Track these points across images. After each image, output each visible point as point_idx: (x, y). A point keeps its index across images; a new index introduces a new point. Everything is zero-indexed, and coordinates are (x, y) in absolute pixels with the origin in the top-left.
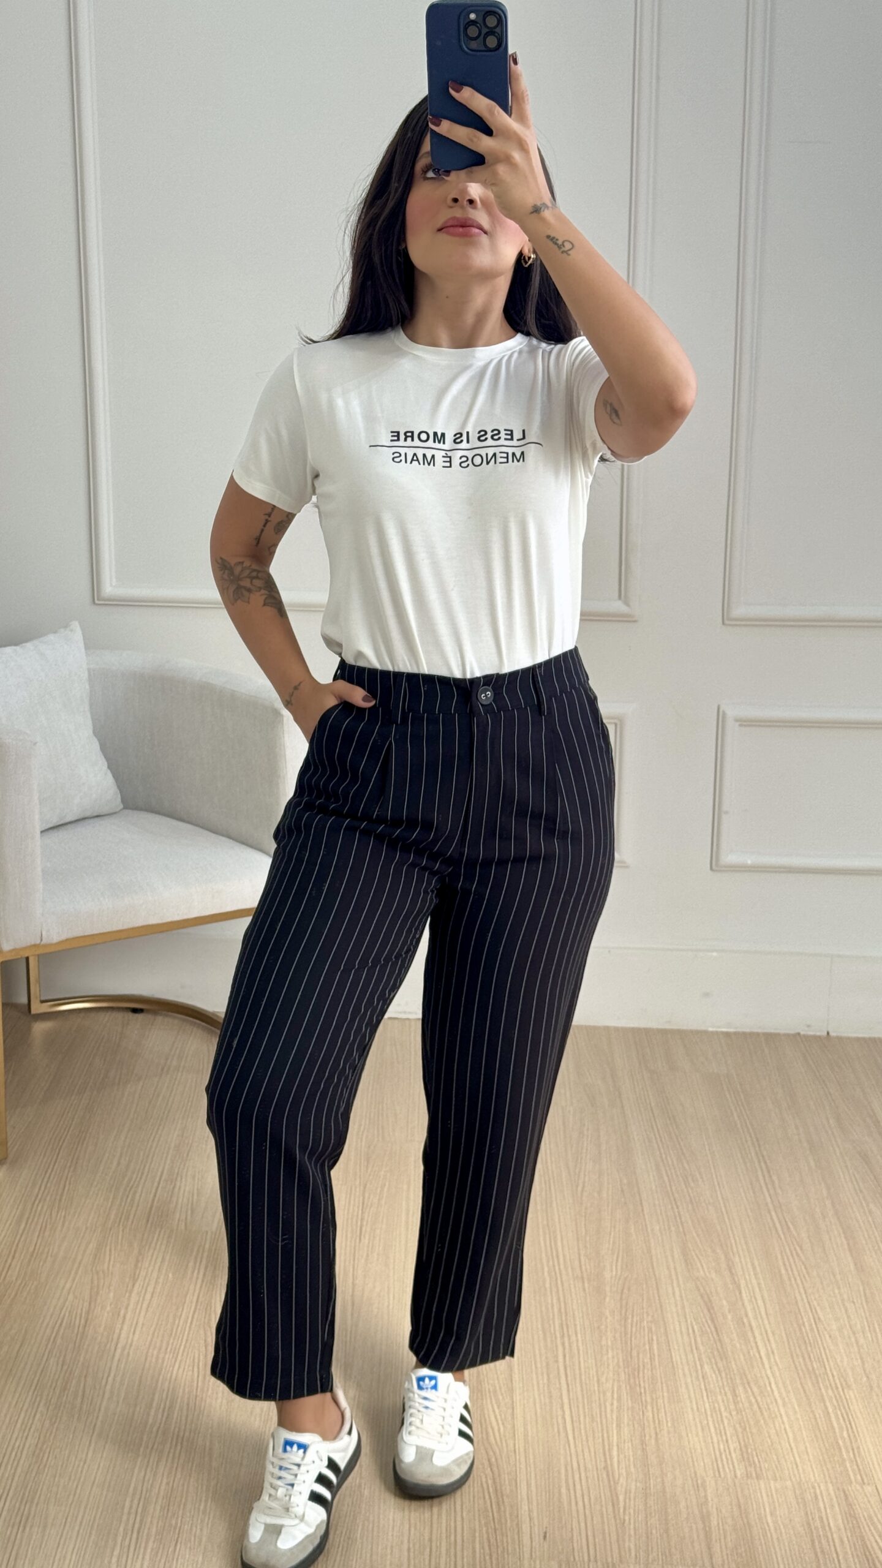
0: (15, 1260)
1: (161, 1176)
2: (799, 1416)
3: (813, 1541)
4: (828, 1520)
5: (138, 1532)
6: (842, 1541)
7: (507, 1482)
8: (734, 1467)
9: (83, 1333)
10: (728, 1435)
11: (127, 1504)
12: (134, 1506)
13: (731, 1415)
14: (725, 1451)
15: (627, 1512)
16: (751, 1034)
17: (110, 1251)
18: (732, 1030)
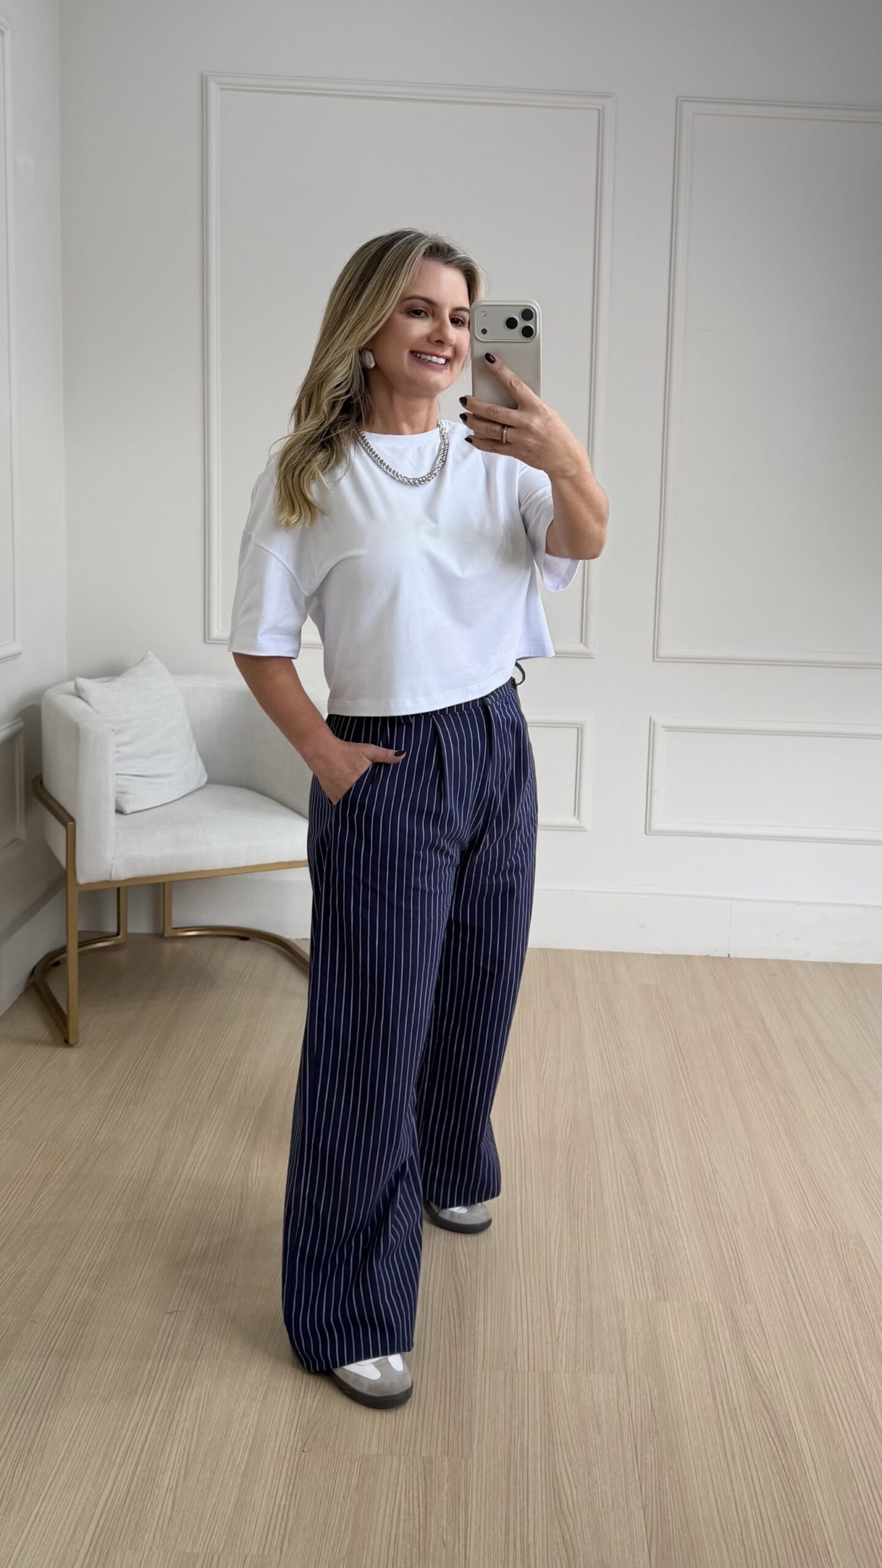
0: (103, 1129)
1: (225, 1063)
2: (699, 1249)
3: (706, 1352)
4: (718, 1332)
5: (169, 1350)
6: (728, 1351)
7: (468, 1306)
8: (647, 1291)
9: (148, 1186)
10: (644, 1265)
11: (163, 1326)
12: (168, 1328)
13: (647, 1249)
14: (641, 1278)
15: (561, 1330)
16: (674, 956)
17: (178, 1121)
18: (660, 953)
